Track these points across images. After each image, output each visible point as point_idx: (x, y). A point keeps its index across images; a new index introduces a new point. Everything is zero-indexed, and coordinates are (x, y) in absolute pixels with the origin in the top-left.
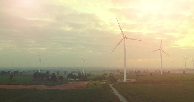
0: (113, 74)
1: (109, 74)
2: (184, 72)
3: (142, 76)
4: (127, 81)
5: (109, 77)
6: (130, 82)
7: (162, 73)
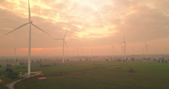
0: (11, 66)
1: (5, 66)
2: (80, 60)
3: (46, 66)
4: (32, 74)
5: (6, 71)
6: (36, 76)
7: (63, 62)
